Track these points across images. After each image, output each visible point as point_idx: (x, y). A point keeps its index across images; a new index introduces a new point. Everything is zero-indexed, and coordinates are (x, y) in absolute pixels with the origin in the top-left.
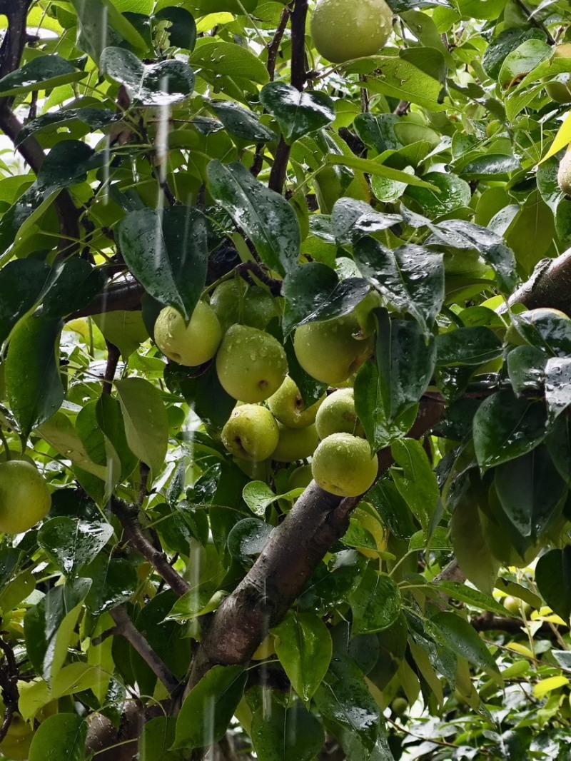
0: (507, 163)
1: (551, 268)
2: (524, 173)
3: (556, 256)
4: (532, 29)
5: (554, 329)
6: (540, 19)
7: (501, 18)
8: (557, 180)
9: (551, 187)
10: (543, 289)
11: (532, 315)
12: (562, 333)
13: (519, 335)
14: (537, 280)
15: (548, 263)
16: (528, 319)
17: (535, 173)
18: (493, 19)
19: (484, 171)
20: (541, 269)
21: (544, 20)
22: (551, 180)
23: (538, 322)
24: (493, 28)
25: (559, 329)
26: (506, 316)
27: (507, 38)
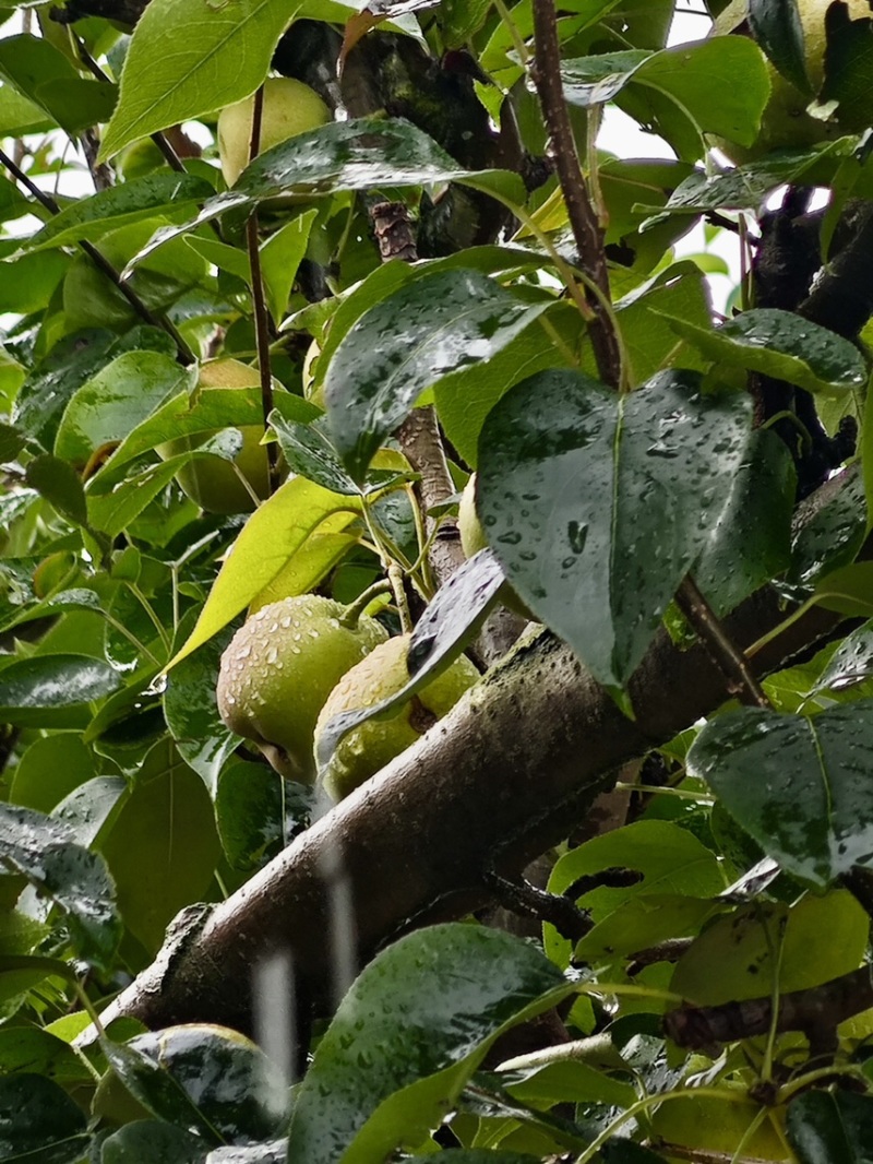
0: (86, 678)
1: (208, 929)
2: (134, 694)
3: (221, 899)
4: (138, 329)
5: (220, 1075)
6: (155, 303)
7: (57, 303)
8: (215, 706)
9: (201, 724)
10: (192, 984)
11: (161, 1041)
12: (241, 1086)
13: (129, 1094)
14: (173, 961)
15: (201, 915)
16: (153, 1054)
17: (160, 695)
18: (35, 309)
19: (27, 700)
20: (184, 933)
21: (167, 308)
22: (200, 705)
23: (177, 1060)
24: (35, 329)
25: (232, 1078)
26: (93, 1050)
27: (73, 356)
